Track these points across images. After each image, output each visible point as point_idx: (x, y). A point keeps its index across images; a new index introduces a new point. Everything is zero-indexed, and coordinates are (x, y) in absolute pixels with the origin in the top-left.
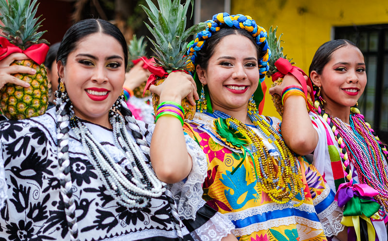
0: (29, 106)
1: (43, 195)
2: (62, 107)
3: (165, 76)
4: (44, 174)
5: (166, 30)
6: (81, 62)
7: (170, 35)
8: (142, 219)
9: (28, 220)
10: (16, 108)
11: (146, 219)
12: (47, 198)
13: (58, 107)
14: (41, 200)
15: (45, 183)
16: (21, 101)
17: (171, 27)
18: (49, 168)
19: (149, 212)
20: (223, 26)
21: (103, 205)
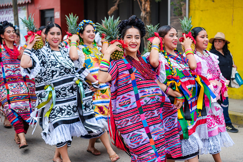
0: (41, 45)
1: (45, 70)
2: (48, 45)
3: (72, 35)
4: (45, 65)
5: (72, 24)
6: (51, 34)
7: (73, 26)
8: (69, 73)
9: (41, 76)
10: (38, 46)
11: (70, 73)
12: (46, 70)
13: (46, 45)
14: (45, 71)
15: (46, 67)
16: (39, 44)
17: (73, 24)
18: (47, 63)
19: (71, 72)
20: (85, 23)
21: (61, 71)
